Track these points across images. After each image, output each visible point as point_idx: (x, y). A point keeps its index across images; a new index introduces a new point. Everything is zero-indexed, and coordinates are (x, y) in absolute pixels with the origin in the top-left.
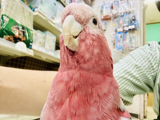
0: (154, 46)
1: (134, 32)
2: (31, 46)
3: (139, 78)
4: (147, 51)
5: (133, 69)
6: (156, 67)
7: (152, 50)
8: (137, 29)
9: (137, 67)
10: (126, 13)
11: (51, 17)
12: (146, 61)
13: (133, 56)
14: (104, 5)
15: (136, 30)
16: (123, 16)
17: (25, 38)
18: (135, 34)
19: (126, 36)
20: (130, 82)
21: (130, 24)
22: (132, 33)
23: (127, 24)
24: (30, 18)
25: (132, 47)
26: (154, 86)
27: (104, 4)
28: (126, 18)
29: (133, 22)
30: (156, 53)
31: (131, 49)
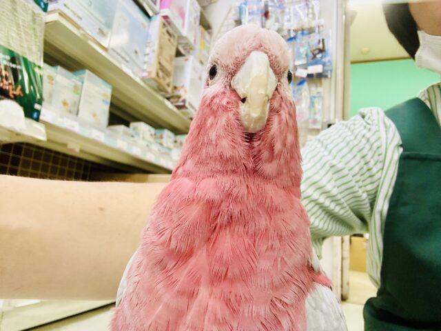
0: (374, 120)
1: (321, 83)
2: (39, 112)
3: (339, 196)
4: (358, 130)
5: (324, 175)
6: (378, 172)
7: (369, 130)
8: (329, 76)
9: (334, 172)
10: (303, 30)
11: (97, 31)
12: (355, 156)
13: (325, 142)
14: (244, 6)
15: (326, 77)
16: (294, 38)
17: (19, 87)
18: (324, 88)
19: (299, 92)
20: (317, 207)
21: (310, 61)
22: (316, 86)
23: (304, 62)
24: (34, 29)
25: (315, 122)
26: (371, 216)
27: (245, 4)
28: (302, 45)
29: (319, 56)
30: (379, 138)
31: (312, 126)
